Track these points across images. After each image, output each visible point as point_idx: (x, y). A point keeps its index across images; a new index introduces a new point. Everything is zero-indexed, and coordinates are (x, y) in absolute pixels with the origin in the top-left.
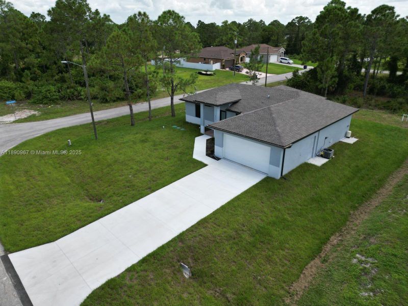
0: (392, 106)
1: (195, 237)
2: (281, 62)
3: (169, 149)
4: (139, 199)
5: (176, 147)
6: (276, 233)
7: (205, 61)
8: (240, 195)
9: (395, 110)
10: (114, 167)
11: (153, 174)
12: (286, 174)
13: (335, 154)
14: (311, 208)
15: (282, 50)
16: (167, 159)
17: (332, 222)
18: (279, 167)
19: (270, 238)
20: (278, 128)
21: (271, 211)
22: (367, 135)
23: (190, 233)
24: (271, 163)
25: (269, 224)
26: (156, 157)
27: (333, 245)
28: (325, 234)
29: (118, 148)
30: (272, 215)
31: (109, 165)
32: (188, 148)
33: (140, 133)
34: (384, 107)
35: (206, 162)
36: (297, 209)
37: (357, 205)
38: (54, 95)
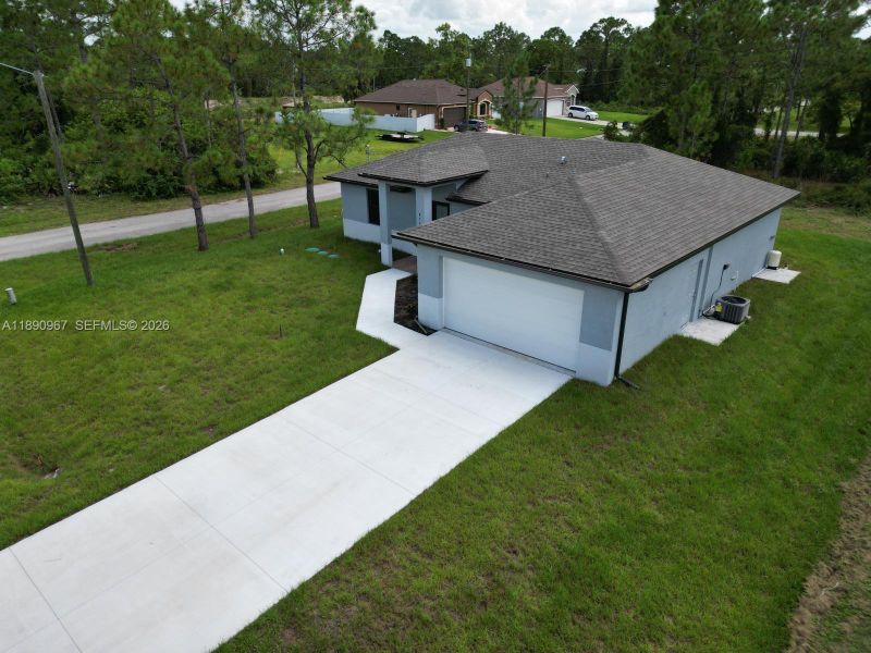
0: (851, 196)
1: (344, 602)
2: (571, 115)
3: (289, 306)
4: (172, 462)
5: (308, 302)
6: (624, 572)
7: (400, 109)
8: (495, 440)
9: (858, 206)
10: (118, 361)
11: (231, 380)
12: (628, 371)
13: (752, 311)
14: (719, 475)
15: (573, 90)
16: (280, 334)
17: (795, 524)
18: (610, 349)
19: (605, 594)
20: (602, 233)
21: (602, 493)
22: (818, 262)
23: (329, 586)
24: (585, 337)
25: (596, 539)
26: (250, 331)
27: (820, 613)
28: (783, 567)
29: (145, 306)
30: (605, 507)
31: (106, 357)
32: (343, 304)
33: (216, 267)
34: (831, 200)
35: (391, 341)
36: (678, 481)
37: (853, 461)
38: (10, 182)
